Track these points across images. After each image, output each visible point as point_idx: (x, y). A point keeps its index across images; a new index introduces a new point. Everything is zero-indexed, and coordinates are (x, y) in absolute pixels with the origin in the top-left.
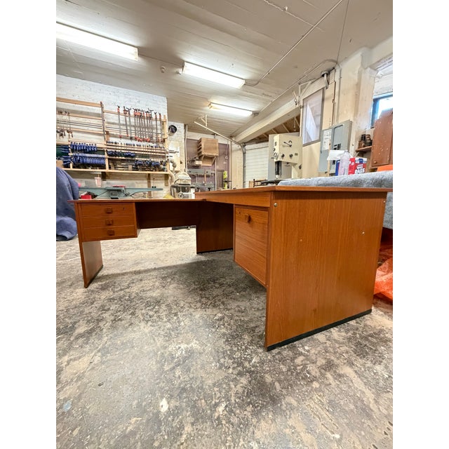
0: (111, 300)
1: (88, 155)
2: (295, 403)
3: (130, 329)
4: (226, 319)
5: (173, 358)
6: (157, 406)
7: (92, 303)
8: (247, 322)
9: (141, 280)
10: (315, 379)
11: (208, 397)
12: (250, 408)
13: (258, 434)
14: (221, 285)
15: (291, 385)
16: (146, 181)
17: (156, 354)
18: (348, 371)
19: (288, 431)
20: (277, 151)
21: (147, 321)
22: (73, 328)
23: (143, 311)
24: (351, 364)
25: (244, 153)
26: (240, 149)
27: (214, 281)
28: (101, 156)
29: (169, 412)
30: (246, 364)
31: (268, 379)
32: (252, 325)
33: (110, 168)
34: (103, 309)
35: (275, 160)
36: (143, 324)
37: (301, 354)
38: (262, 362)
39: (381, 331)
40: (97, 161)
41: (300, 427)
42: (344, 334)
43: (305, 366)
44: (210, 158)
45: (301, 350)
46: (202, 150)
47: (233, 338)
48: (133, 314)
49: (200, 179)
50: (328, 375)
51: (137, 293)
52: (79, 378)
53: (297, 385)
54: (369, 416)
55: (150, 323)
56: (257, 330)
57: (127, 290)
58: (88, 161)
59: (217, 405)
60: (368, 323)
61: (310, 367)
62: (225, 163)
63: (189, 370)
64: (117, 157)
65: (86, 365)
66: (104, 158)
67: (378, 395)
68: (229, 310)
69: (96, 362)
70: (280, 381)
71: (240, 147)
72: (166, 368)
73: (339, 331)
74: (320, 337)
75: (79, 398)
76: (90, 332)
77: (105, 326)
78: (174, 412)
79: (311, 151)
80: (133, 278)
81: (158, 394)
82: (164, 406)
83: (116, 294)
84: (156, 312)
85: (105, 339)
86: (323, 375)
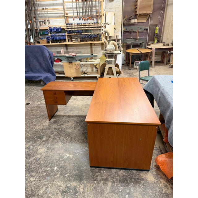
0: (55, 129)
1: (57, 34)
2: (85, 182)
3: (56, 143)
5: (63, 158)
6: (54, 168)
7: (50, 129)
9: (69, 122)
10: (97, 181)
11: (66, 171)
15: (88, 179)
16: (90, 47)
17: (60, 155)
18: (110, 183)
19: (78, 186)
21: (62, 142)
22: (42, 138)
23: (63, 138)
24: (113, 183)
28: (63, 34)
29: (56, 170)
30: (81, 168)
31: (84, 174)
33: (69, 41)
34: (52, 133)
36: (60, 143)
37: (100, 173)
38: (86, 169)
40: (62, 38)
41: (82, 187)
42: (124, 173)
43: (98, 176)
44: (146, 15)
45: (102, 172)
46: (138, 10)
48: (59, 138)
49: (135, 34)
51: (64, 129)
52: (41, 154)
53: (90, 179)
55: (63, 143)
57: (62, 126)
58: (58, 38)
59: (67, 174)
60: (141, 174)
62: (159, 17)
63: (65, 163)
64: (72, 34)
65: (43, 151)
66: (65, 36)
67: (110, 193)
69: (45, 151)
70: (86, 176)
72: (60, 160)
75: (40, 159)
76: (46, 141)
77: (51, 139)
78: (57, 171)
80: (67, 119)
81: (56, 165)
82: (56, 168)
83: (58, 126)
84: (66, 139)
85: (49, 144)
86: (101, 181)
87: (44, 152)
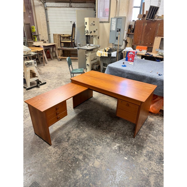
0: (72, 145)
2: (146, 145)
3: (95, 150)
4: (117, 134)
5: (117, 150)
7: (67, 149)
8: (123, 133)
9: (69, 132)
11: (132, 152)
12: (140, 150)
13: (144, 153)
14: (103, 122)
17: (111, 151)
18: (150, 135)
19: (147, 150)
20: (87, 29)
21: (97, 145)
22: (77, 159)
23: (91, 143)
24: (150, 133)
25: (46, 10)
26: (41, 5)
27: (98, 121)
30: (133, 143)
31: (139, 144)
32: (125, 133)
35: (86, 34)
36: (97, 147)
37: (141, 135)
38: (135, 141)
39: (151, 122)
41: (149, 148)
42: (145, 126)
45: (140, 134)
47: (124, 138)
48: (88, 145)
50: (148, 137)
51: (78, 138)
52: (102, 165)
53: (144, 142)
54: (156, 141)
55: (99, 145)
56: (128, 134)
57: (71, 139)
59: (134, 153)
60: (148, 121)
61: (144, 138)
63: (123, 150)
65: (99, 163)
67: (156, 137)
68: (115, 131)
70: (141, 143)
71: (41, 3)
72: (118, 153)
73: (144, 126)
74: (141, 129)
76: (85, 157)
78: (129, 158)
79: (104, 27)
80: (63, 132)
81: (123, 157)
82: (126, 158)
83: (69, 142)
84: (95, 141)
85: (93, 155)
86: (147, 138)
87: (101, 162)
